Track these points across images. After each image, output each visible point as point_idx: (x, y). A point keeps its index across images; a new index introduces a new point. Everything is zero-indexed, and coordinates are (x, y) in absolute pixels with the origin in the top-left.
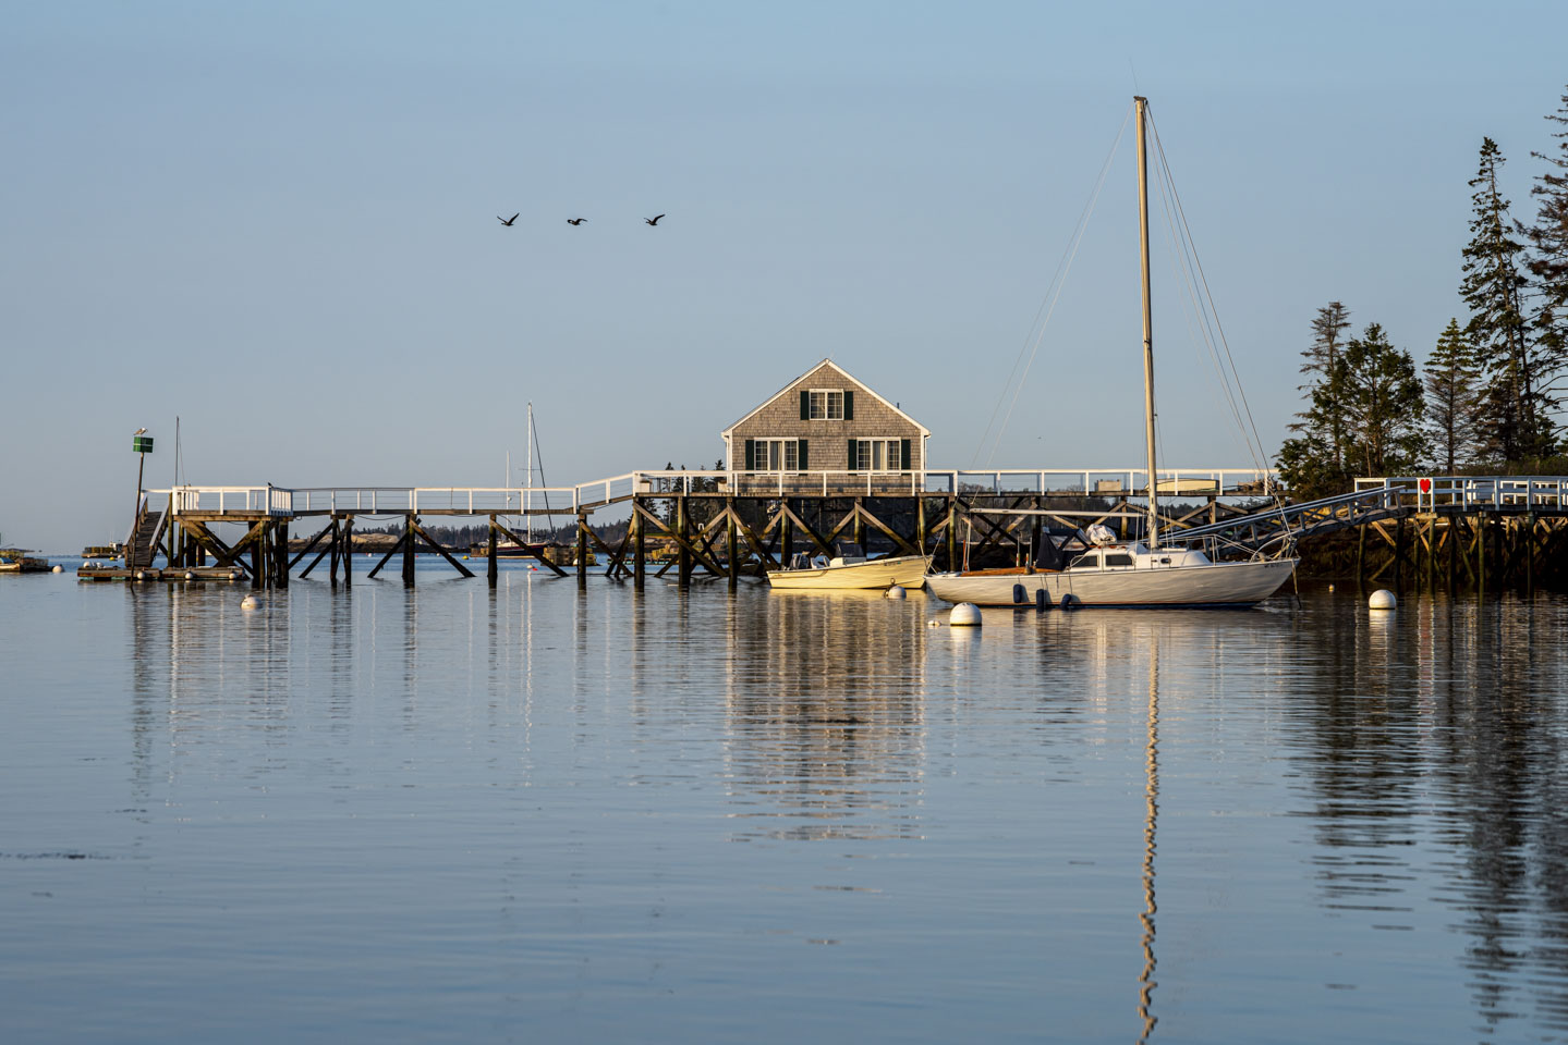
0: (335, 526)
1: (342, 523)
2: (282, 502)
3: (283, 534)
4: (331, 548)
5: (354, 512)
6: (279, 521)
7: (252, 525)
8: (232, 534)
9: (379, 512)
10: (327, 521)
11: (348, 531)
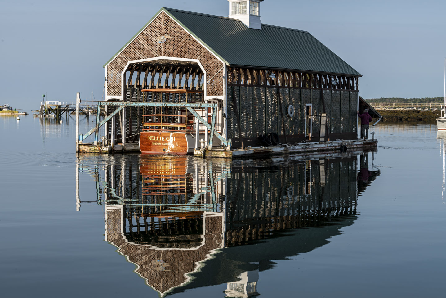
0: (67, 107)
1: (68, 106)
2: (60, 103)
3: (60, 108)
4: (66, 110)
5: (69, 105)
6: (60, 106)
7: (56, 106)
8: (54, 108)
9: (73, 105)
10: (66, 106)
11: (69, 107)
